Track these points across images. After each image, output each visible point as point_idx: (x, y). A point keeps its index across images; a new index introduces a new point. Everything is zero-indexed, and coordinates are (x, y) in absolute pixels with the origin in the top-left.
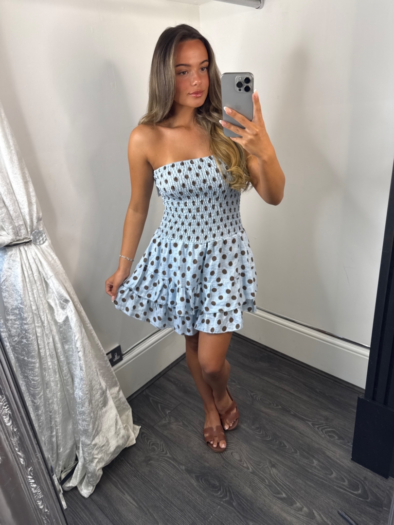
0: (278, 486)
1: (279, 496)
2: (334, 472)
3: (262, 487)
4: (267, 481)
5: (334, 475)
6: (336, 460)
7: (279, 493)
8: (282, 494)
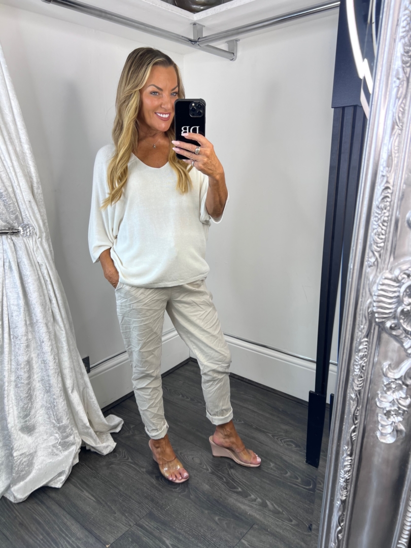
0: (235, 483)
1: (235, 490)
2: (289, 472)
3: (220, 484)
4: (224, 479)
5: (289, 474)
6: (291, 463)
7: (235, 488)
8: (238, 489)
